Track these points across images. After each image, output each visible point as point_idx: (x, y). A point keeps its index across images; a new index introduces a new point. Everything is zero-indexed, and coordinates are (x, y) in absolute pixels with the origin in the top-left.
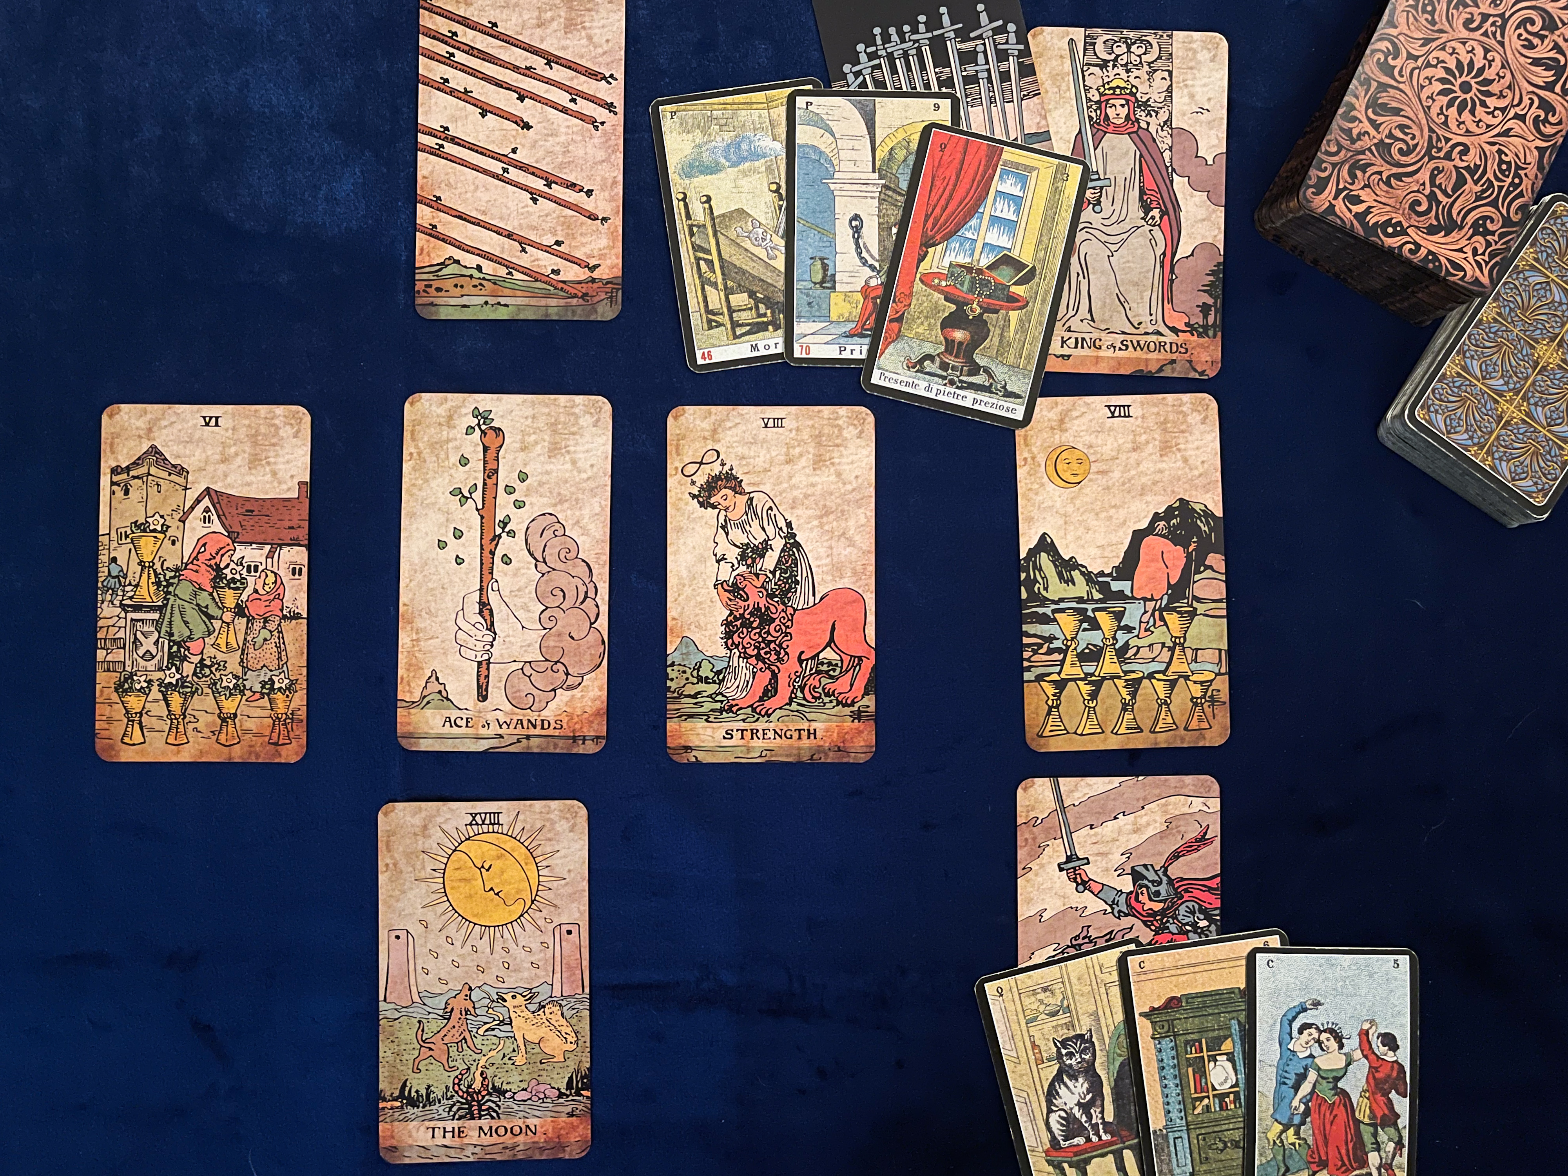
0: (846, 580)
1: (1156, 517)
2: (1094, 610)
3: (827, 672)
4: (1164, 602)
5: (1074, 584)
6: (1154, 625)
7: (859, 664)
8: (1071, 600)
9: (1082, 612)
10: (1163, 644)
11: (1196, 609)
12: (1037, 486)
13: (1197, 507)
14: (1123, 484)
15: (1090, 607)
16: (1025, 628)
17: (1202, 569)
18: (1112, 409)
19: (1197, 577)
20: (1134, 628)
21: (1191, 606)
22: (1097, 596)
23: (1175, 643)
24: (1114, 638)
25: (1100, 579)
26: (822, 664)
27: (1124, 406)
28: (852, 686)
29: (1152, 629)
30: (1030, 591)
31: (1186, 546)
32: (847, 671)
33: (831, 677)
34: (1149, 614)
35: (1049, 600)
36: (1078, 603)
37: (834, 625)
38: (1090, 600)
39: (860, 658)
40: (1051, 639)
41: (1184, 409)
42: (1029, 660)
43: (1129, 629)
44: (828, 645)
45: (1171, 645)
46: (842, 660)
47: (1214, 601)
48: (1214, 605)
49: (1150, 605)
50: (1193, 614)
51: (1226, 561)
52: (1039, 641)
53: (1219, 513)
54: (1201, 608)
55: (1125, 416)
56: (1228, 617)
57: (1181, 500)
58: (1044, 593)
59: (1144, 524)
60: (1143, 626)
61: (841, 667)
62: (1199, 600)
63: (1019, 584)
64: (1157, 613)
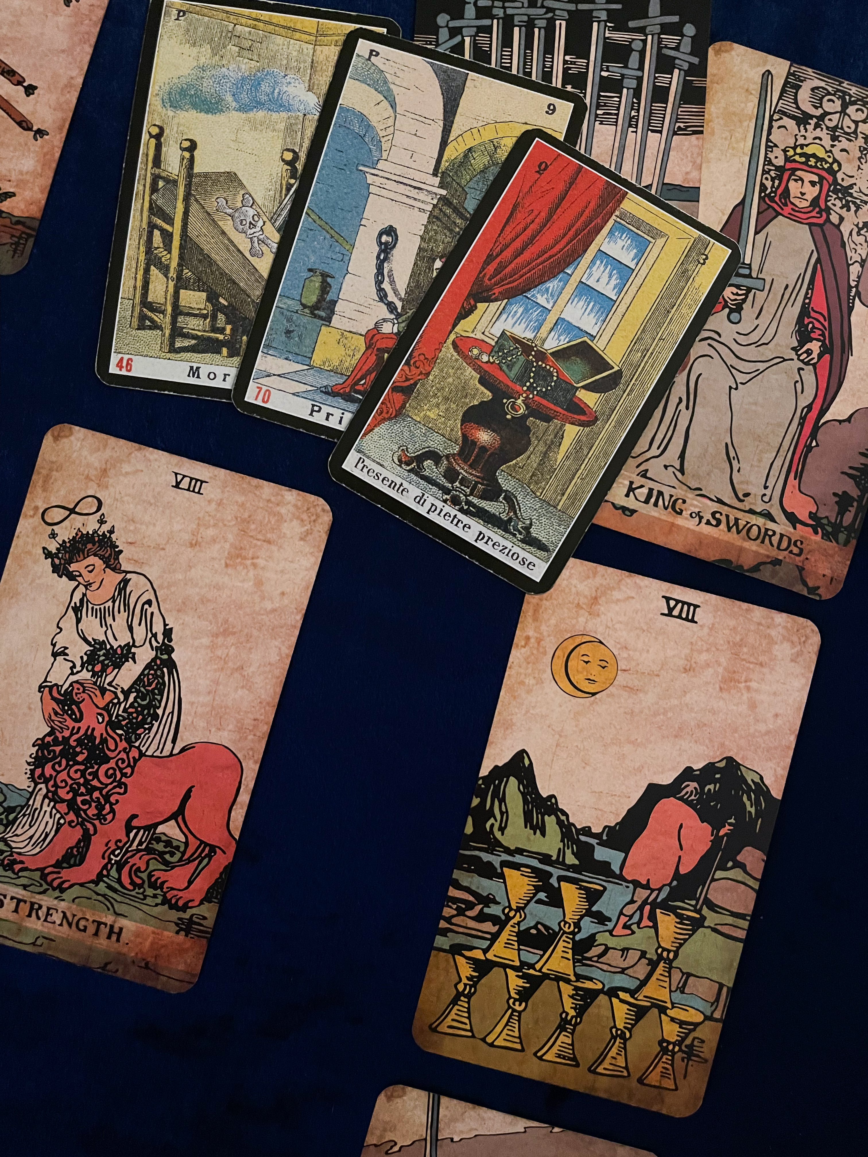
0: (226, 733)
1: (688, 774)
2: (560, 879)
3: (161, 854)
4: (663, 895)
5: (543, 834)
6: (638, 923)
7: (209, 856)
8: (532, 854)
9: (542, 876)
10: (643, 954)
11: (704, 918)
12: (532, 681)
13: (750, 777)
14: (656, 714)
15: (556, 872)
16: (456, 874)
17: (730, 864)
18: (672, 603)
19: (719, 874)
20: (610, 920)
21: (698, 912)
22: (571, 859)
23: (660, 957)
24: (577, 925)
25: (583, 838)
26: (158, 840)
27: (689, 605)
28: (190, 883)
29: (634, 927)
30: (479, 825)
31: (716, 826)
32: (189, 861)
33: (166, 863)
34: (636, 906)
35: (501, 845)
36: (541, 861)
37: (189, 791)
38: (560, 863)
39: (213, 849)
40: (489, 900)
41: (773, 633)
42: (448, 920)
43: (601, 918)
44: (174, 817)
45: (655, 958)
46: (186, 844)
47: (733, 914)
48: (730, 920)
49: (642, 894)
50: (698, 924)
51: (767, 863)
52: (471, 898)
53: (777, 792)
54: (711, 918)
55: (687, 619)
56: (747, 942)
57: (730, 760)
58: (498, 834)
59: (666, 779)
60: (623, 919)
61: (183, 853)
62: (712, 907)
63: (468, 811)
64: (648, 908)
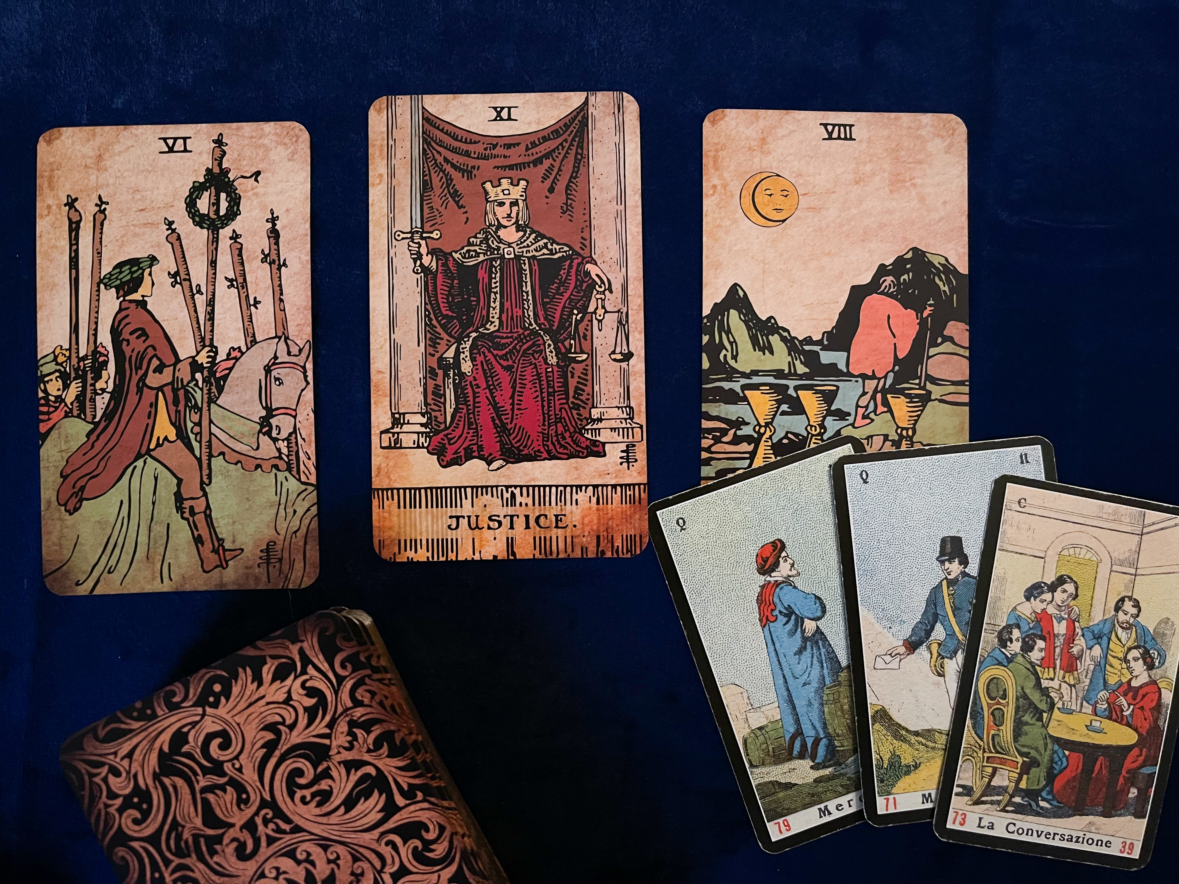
1: (882, 270)
2: (797, 388)
4: (889, 382)
5: (772, 352)
6: (875, 411)
8: (767, 373)
9: (780, 390)
10: (886, 437)
11: (929, 393)
12: (728, 223)
13: (936, 261)
14: (841, 226)
15: (792, 384)
16: (705, 407)
17: (940, 340)
18: (830, 128)
19: (933, 351)
20: (849, 414)
21: (923, 388)
22: (801, 369)
23: (901, 436)
24: (822, 426)
25: (807, 348)
27: (845, 126)
29: (872, 416)
30: (714, 359)
31: (919, 311)
34: (868, 396)
35: (738, 372)
36: (776, 377)
38: (792, 374)
41: (923, 133)
42: (708, 450)
45: (896, 438)
47: (954, 383)
48: (952, 389)
49: (871, 385)
50: (926, 399)
51: (971, 331)
52: (724, 426)
53: (963, 268)
54: (936, 391)
55: (845, 139)
56: (971, 404)
57: (915, 250)
58: (732, 363)
59: (866, 279)
60: (861, 411)
62: (934, 381)
63: (700, 349)
64: (879, 396)
